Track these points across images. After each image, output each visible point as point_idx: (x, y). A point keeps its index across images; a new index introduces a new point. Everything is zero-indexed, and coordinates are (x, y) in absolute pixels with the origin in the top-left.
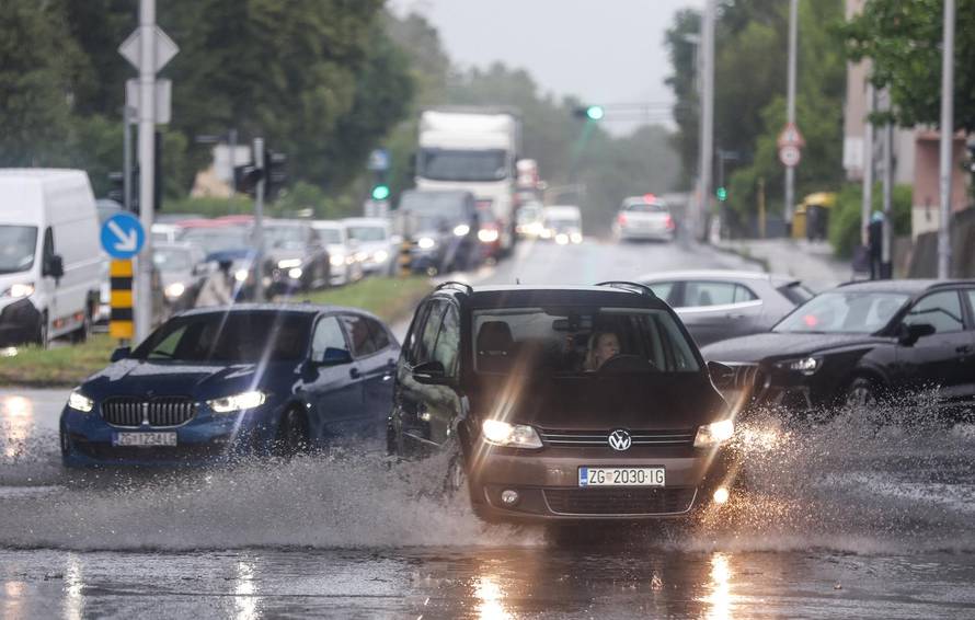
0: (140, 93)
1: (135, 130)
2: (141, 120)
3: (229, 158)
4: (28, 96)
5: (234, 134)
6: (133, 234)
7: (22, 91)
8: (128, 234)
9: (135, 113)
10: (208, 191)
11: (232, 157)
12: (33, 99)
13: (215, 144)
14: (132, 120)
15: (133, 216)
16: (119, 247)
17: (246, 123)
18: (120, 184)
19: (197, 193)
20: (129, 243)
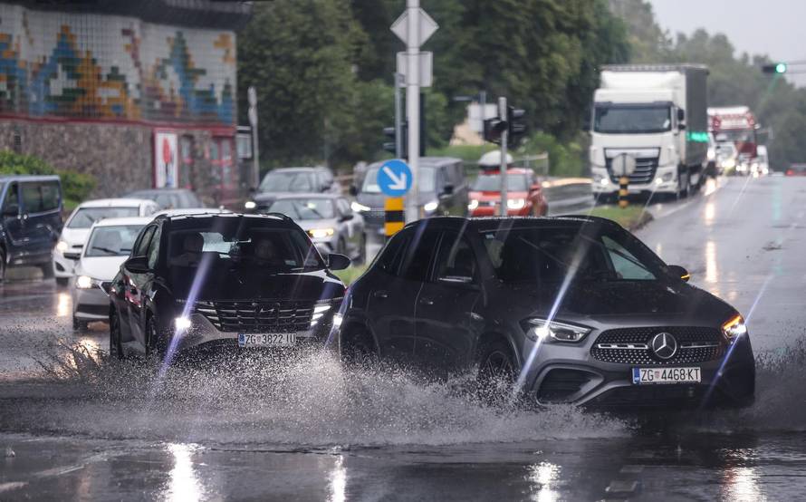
0: (408, 62)
1: (404, 91)
2: (409, 85)
3: (480, 113)
4: (320, 69)
5: (484, 94)
6: (403, 176)
7: (317, 64)
8: (399, 176)
9: (404, 79)
10: (463, 140)
11: (483, 112)
12: (324, 70)
13: (469, 102)
14: (403, 85)
15: (404, 161)
16: (392, 187)
17: (495, 85)
18: (392, 136)
19: (455, 142)
20: (400, 184)
